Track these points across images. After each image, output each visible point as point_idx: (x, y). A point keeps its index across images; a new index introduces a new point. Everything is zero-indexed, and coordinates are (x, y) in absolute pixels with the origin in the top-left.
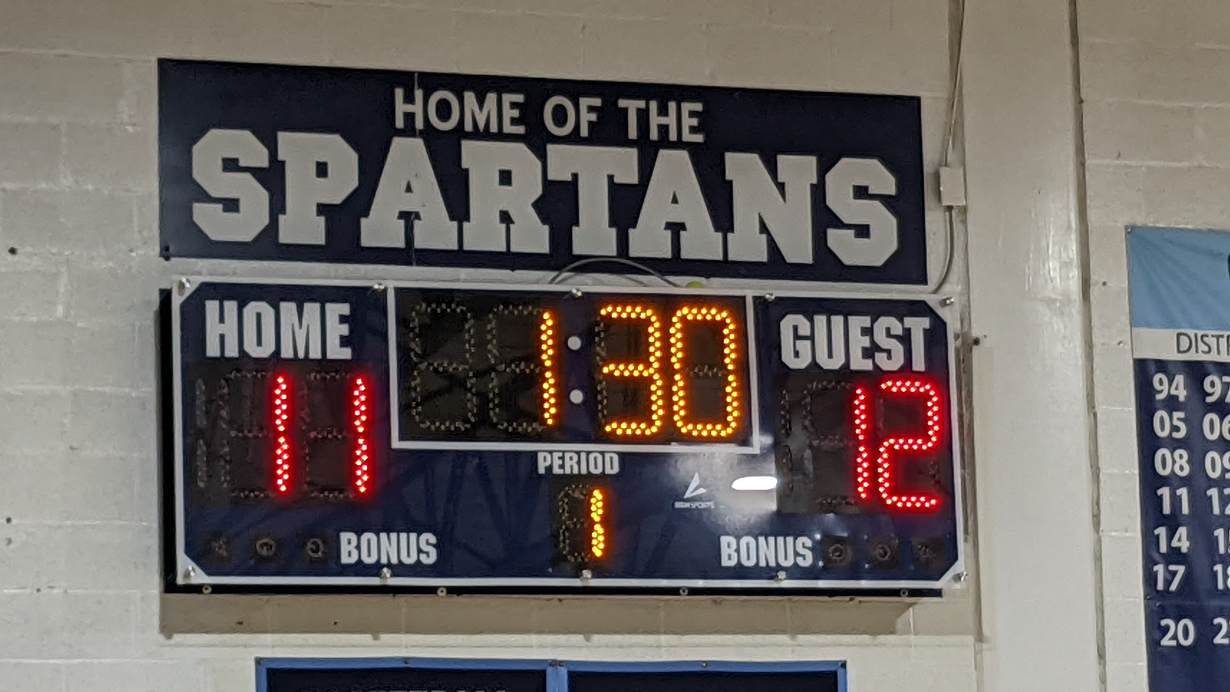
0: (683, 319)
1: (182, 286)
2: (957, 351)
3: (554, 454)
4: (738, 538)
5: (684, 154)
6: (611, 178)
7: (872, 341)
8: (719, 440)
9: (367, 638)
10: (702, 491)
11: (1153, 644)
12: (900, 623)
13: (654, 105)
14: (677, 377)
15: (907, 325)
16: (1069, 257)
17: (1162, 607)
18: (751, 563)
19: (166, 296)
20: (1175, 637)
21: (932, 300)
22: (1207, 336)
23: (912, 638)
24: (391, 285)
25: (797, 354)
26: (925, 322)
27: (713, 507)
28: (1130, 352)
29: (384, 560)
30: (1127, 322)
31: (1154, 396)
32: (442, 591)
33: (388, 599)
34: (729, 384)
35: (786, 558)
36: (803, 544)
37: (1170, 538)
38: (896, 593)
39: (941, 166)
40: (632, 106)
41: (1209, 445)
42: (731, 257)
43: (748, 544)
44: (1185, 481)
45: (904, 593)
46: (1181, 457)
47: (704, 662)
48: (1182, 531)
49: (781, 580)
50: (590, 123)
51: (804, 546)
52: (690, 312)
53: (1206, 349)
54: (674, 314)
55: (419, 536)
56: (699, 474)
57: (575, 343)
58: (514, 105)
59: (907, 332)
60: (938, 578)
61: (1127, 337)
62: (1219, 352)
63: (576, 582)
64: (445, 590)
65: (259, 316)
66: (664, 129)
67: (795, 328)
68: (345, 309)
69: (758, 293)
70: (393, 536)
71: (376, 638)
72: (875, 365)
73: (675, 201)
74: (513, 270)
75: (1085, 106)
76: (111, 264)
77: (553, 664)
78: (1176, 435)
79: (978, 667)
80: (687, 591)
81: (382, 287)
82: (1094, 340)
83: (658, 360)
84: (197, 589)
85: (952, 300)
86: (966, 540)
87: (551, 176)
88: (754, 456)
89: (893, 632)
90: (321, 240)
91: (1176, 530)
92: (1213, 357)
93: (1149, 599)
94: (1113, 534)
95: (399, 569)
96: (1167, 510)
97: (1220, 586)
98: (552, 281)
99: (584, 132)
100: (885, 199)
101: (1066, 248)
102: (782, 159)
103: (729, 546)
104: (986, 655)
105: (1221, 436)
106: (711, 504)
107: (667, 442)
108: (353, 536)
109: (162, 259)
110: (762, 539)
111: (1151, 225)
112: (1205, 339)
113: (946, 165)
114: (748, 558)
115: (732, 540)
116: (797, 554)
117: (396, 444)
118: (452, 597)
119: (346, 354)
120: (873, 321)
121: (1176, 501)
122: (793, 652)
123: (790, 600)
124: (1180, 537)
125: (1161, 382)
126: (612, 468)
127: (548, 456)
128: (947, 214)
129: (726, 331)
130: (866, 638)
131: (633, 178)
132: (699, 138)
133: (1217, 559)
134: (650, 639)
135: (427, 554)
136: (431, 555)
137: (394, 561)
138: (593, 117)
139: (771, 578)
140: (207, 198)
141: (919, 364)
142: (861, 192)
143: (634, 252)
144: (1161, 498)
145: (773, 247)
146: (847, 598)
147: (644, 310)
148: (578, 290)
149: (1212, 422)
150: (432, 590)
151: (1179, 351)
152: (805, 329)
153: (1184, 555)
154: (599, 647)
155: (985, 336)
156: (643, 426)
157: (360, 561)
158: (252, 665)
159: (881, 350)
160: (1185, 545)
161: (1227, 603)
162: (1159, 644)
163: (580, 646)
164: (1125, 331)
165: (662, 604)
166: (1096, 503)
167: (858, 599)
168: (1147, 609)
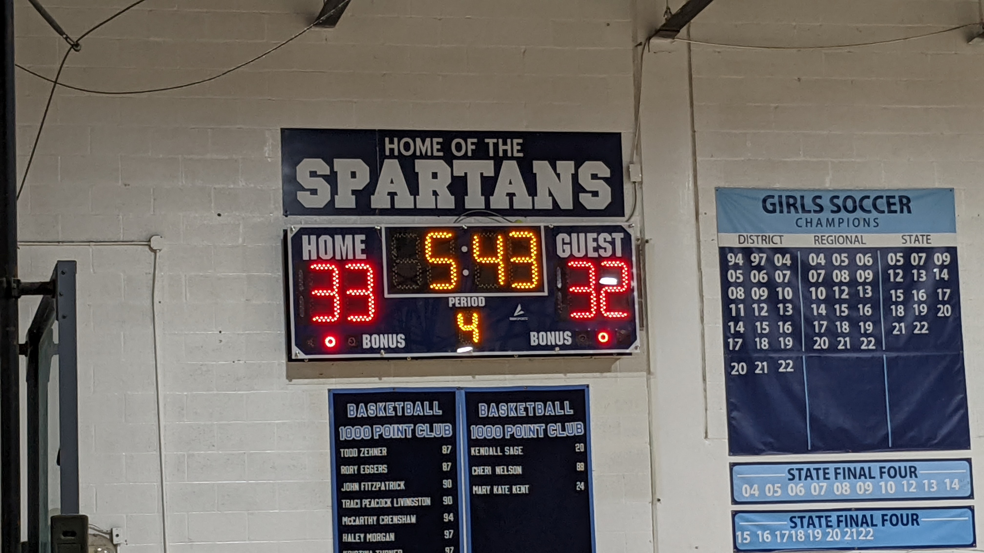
0: (512, 237)
1: (292, 229)
2: (636, 246)
3: (456, 298)
4: (538, 332)
5: (514, 162)
6: (482, 174)
7: (598, 244)
8: (529, 290)
9: (376, 379)
10: (522, 312)
11: (728, 374)
12: (613, 366)
13: (500, 141)
15: (613, 237)
17: (731, 358)
18: (544, 344)
19: (285, 234)
20: (738, 371)
21: (625, 225)
23: (619, 374)
24: (383, 225)
25: (564, 251)
26: (622, 235)
27: (527, 319)
28: (717, 244)
29: (382, 347)
30: (716, 230)
31: (727, 264)
32: (409, 359)
33: (386, 362)
34: (534, 265)
35: (559, 341)
36: (567, 334)
37: (735, 326)
38: (611, 354)
39: (630, 164)
40: (491, 141)
41: (753, 285)
42: (536, 207)
43: (543, 335)
44: (742, 301)
45: (615, 354)
46: (740, 290)
47: (526, 386)
48: (741, 324)
49: (557, 350)
50: (472, 150)
51: (567, 336)
52: (516, 234)
53: (752, 241)
54: (509, 235)
55: (397, 336)
56: (520, 305)
57: (464, 249)
58: (438, 143)
59: (613, 240)
61: (715, 238)
62: (758, 243)
65: (326, 241)
66: (505, 151)
67: (563, 240)
68: (363, 237)
69: (546, 224)
70: (386, 336)
71: (380, 379)
72: (599, 255)
73: (511, 183)
74: (439, 216)
75: (696, 134)
76: (262, 219)
77: (459, 389)
78: (738, 281)
79: (648, 386)
80: (517, 356)
81: (379, 227)
82: (701, 239)
83: (501, 255)
84: (300, 360)
85: (635, 226)
87: (455, 174)
89: (609, 371)
90: (353, 206)
91: (738, 323)
92: (755, 245)
93: (726, 354)
94: (710, 325)
95: (389, 349)
96: (734, 314)
97: (758, 347)
98: (455, 222)
99: (470, 154)
100: (605, 179)
102: (558, 163)
103: (534, 336)
104: (652, 380)
105: (759, 280)
107: (506, 292)
108: (368, 336)
109: (284, 216)
110: (549, 333)
111: (727, 187)
112: (752, 237)
113: (633, 163)
114: (543, 341)
115: (535, 334)
116: (564, 339)
117: (387, 295)
118: (413, 360)
119: (363, 256)
120: (598, 235)
121: (738, 310)
122: (565, 381)
123: (564, 359)
124: (740, 326)
125: (731, 257)
126: (482, 303)
127: (453, 299)
128: (634, 185)
129: (532, 242)
130: (598, 374)
131: (492, 173)
132: (521, 155)
133: (757, 335)
134: (501, 377)
135: (401, 343)
136: (403, 344)
137: (386, 347)
138: (474, 147)
139: (553, 350)
140: (303, 189)
141: (619, 253)
142: (595, 177)
143: (492, 206)
144: (731, 309)
145: (555, 202)
146: (590, 357)
148: (466, 225)
149: (755, 275)
150: (404, 358)
151: (740, 243)
152: (567, 240)
153: (742, 334)
154: (478, 381)
155: (651, 239)
157: (371, 347)
158: (327, 391)
159: (601, 248)
160: (742, 330)
161: (762, 355)
162: (731, 374)
163: (470, 381)
164: (714, 235)
165: (506, 362)
166: (702, 312)
167: (594, 357)
168: (725, 358)
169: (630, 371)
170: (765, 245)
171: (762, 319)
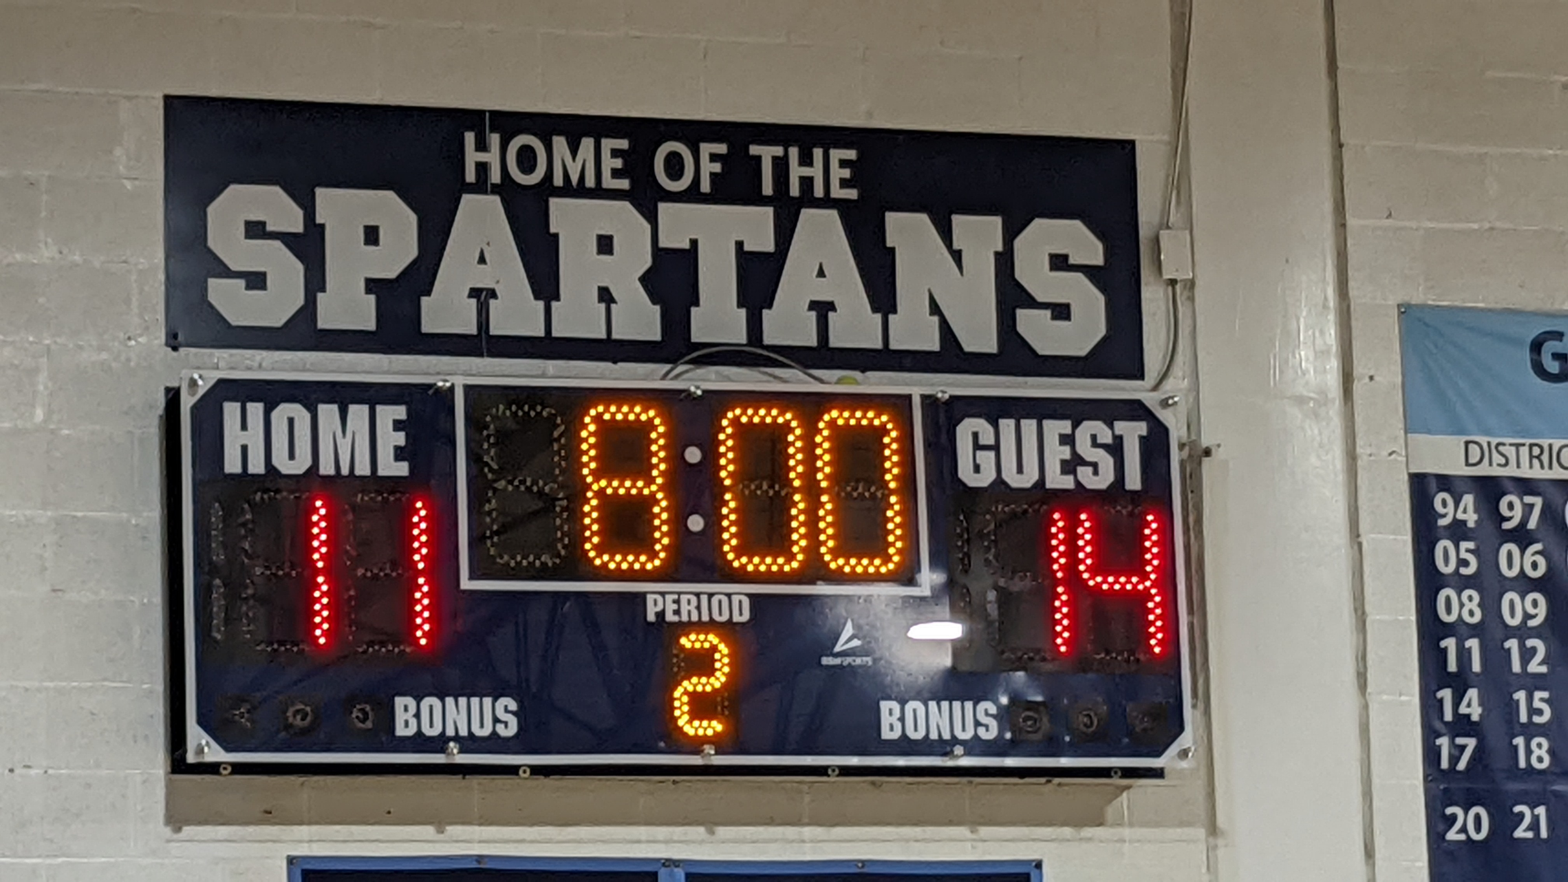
0: (832, 424)
1: (193, 383)
2: (1182, 463)
3: (667, 596)
4: (903, 703)
5: (833, 214)
6: (740, 245)
7: (1074, 452)
8: (878, 578)
9: (429, 831)
10: (856, 643)
11: (1436, 837)
12: (1111, 812)
13: (794, 152)
14: (824, 498)
15: (1117, 432)
16: (1325, 343)
17: (1445, 789)
18: (919, 735)
19: (173, 397)
20: (1464, 830)
21: (1150, 399)
22: (1504, 444)
23: (1125, 833)
24: (459, 382)
25: (977, 469)
26: (1141, 428)
27: (870, 663)
28: (1404, 466)
29: (450, 732)
30: (1401, 426)
31: (1436, 522)
32: (525, 772)
33: (457, 780)
34: (891, 506)
35: (964, 729)
36: (986, 710)
37: (1457, 702)
38: (1105, 772)
39: (1161, 229)
40: (767, 153)
41: (1506, 585)
42: (894, 345)
43: (915, 711)
44: (1476, 630)
45: (1116, 773)
46: (1470, 598)
47: (861, 861)
48: (1472, 694)
49: (957, 757)
50: (713, 175)
51: (987, 714)
52: (841, 416)
53: (1503, 461)
54: (821, 419)
55: (495, 701)
56: (852, 620)
57: (693, 455)
58: (615, 153)
59: (1118, 441)
60: (1158, 754)
61: (1400, 446)
62: (1518, 466)
63: (695, 760)
64: (528, 771)
65: (291, 421)
66: (807, 183)
67: (975, 435)
68: (400, 412)
69: (928, 391)
70: (463, 701)
71: (441, 831)
72: (1078, 483)
73: (821, 273)
74: (615, 362)
75: (1345, 152)
76: (104, 356)
77: (667, 864)
78: (1464, 571)
79: (1211, 867)
80: (837, 772)
81: (448, 384)
82: (1359, 450)
83: (799, 476)
84: (213, 768)
85: (1176, 399)
86: (1194, 706)
87: (663, 243)
88: (923, 599)
89: (1100, 823)
90: (371, 325)
91: (1465, 692)
92: (1511, 471)
93: (1431, 781)
94: (1385, 697)
95: (470, 743)
96: (1452, 667)
97: (1522, 764)
98: (664, 377)
99: (705, 186)
100: (1089, 271)
101: (1322, 332)
102: (957, 220)
103: (891, 714)
104: (1222, 852)
105: (1522, 572)
106: (868, 660)
107: (812, 582)
108: (410, 702)
109: (169, 349)
110: (932, 704)
111: (1430, 302)
112: (1501, 448)
113: (1168, 227)
114: (916, 728)
115: (895, 706)
116: (977, 724)
117: (466, 584)
118: (537, 779)
119: (402, 469)
120: (1075, 426)
121: (1464, 655)
122: (973, 847)
123: (971, 782)
124: (1470, 700)
125: (1444, 504)
126: (741, 614)
127: (660, 598)
128: (1170, 288)
129: (886, 440)
130: (1067, 831)
131: (768, 245)
132: (852, 194)
133: (1518, 729)
134: (790, 832)
135: (506, 724)
136: (509, 725)
137: (463, 732)
138: (717, 167)
139: (945, 754)
140: (226, 273)
141: (1134, 481)
142: (1059, 262)
143: (769, 339)
144: (1445, 651)
145: (946, 331)
146: (1043, 780)
147: (782, 413)
148: (698, 388)
149: (1510, 555)
150: (512, 770)
151: (1467, 464)
152: (987, 438)
153: (1475, 722)
154: (723, 842)
155: (1219, 446)
156: (781, 560)
157: (419, 733)
158: (283, 865)
159: (1085, 463)
160: (1476, 712)
161: (1531, 786)
162: (1443, 836)
163: (702, 842)
164: (1396, 438)
165: (805, 788)
166: (1362, 658)
167: (1057, 780)
168: (1427, 792)
169: (1157, 825)
170: (1536, 473)
171: (1534, 683)
